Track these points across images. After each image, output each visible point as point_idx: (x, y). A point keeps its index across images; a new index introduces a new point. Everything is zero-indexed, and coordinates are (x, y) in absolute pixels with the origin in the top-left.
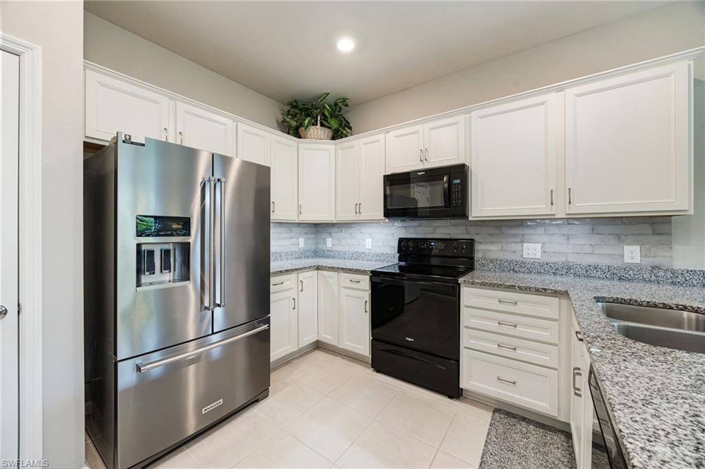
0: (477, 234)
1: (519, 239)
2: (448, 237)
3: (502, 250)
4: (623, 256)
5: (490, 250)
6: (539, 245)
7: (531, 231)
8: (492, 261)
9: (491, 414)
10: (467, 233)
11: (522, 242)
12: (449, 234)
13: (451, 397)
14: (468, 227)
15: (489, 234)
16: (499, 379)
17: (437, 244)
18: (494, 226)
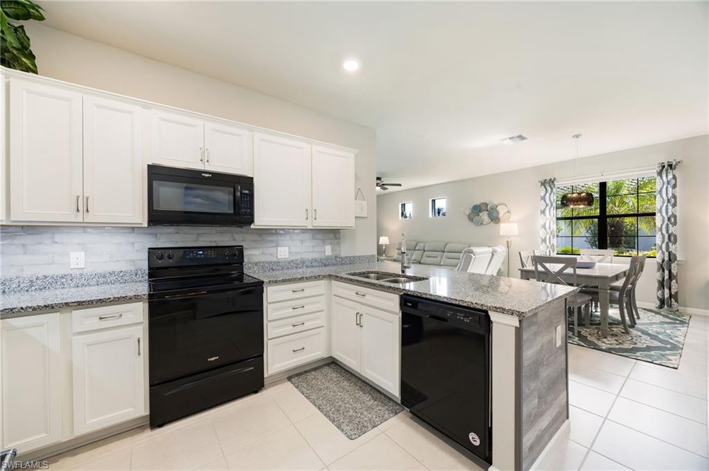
0: (243, 241)
1: (274, 244)
2: (214, 245)
3: (263, 254)
4: (325, 251)
5: (254, 255)
6: (287, 248)
7: (282, 238)
8: (256, 264)
9: (289, 383)
10: (234, 240)
11: (277, 246)
12: (215, 242)
13: (256, 392)
14: (234, 235)
15: (254, 241)
16: (294, 351)
17: (206, 253)
18: (257, 234)
